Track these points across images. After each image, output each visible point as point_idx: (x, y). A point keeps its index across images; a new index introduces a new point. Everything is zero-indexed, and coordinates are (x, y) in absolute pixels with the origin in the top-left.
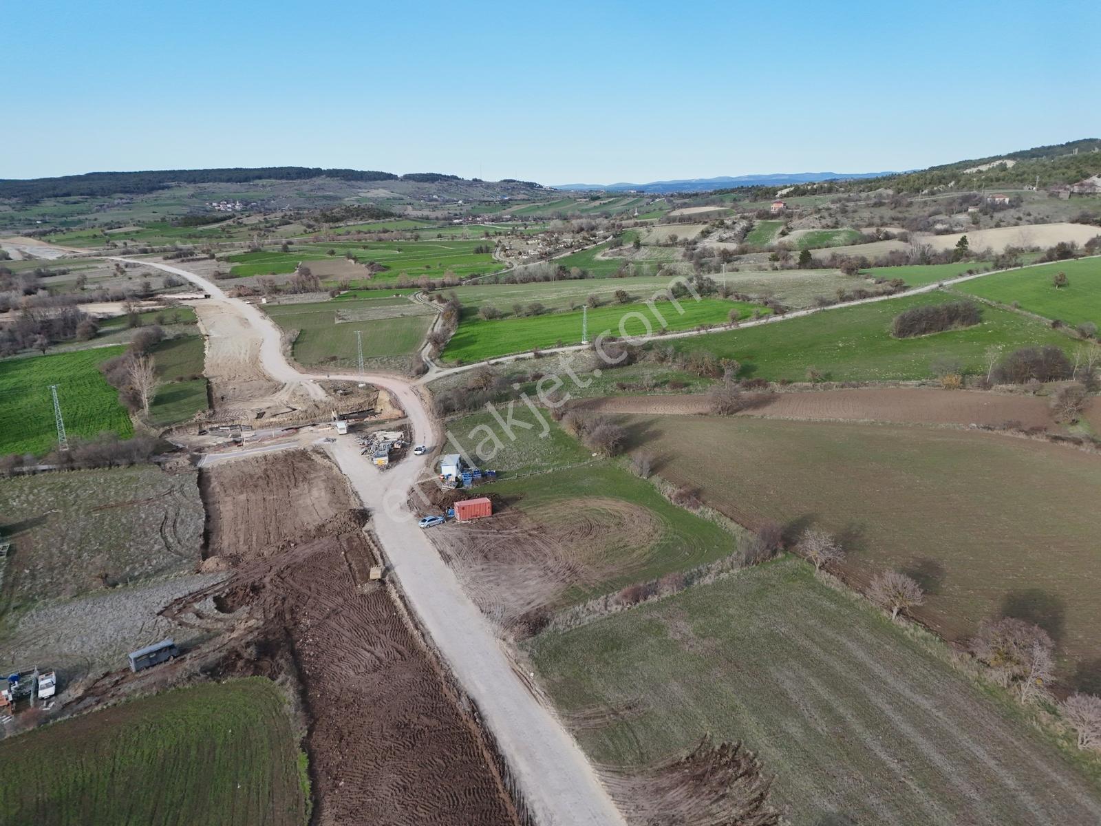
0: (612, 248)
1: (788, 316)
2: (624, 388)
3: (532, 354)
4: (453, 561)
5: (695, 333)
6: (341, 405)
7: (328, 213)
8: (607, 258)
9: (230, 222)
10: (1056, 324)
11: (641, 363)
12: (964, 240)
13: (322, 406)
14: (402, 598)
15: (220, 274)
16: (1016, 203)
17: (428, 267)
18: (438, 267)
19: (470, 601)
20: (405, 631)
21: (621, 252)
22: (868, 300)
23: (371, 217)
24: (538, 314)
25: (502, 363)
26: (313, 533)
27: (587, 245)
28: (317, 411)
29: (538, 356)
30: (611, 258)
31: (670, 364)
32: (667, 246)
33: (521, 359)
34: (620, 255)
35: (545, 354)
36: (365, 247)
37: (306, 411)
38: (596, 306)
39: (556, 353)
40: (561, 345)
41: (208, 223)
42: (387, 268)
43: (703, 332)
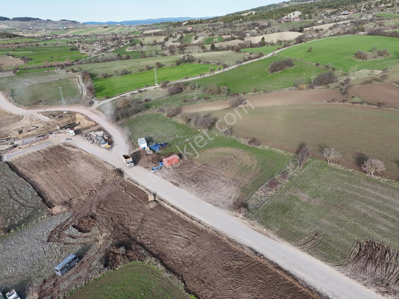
0: (131, 46)
1: (230, 68)
2: (186, 102)
3: (137, 91)
4: (180, 185)
5: (200, 77)
6: (60, 122)
8: (131, 50)
10: (317, 65)
11: (185, 91)
12: (263, 39)
13: (51, 124)
14: (173, 206)
16: (269, 25)
17: (52, 58)
18: (57, 57)
19: (205, 202)
20: (186, 222)
21: (136, 48)
22: (253, 61)
23: (7, 37)
24: (126, 74)
25: (126, 96)
26: (101, 184)
27: (120, 45)
28: (49, 127)
29: (140, 92)
30: (133, 51)
31: (197, 90)
32: (153, 45)
33: (133, 93)
34: (136, 49)
35: (143, 91)
36: (13, 51)
37: (44, 127)
38: (149, 69)
39: (147, 90)
40: (147, 86)
42: (31, 59)
43: (202, 77)
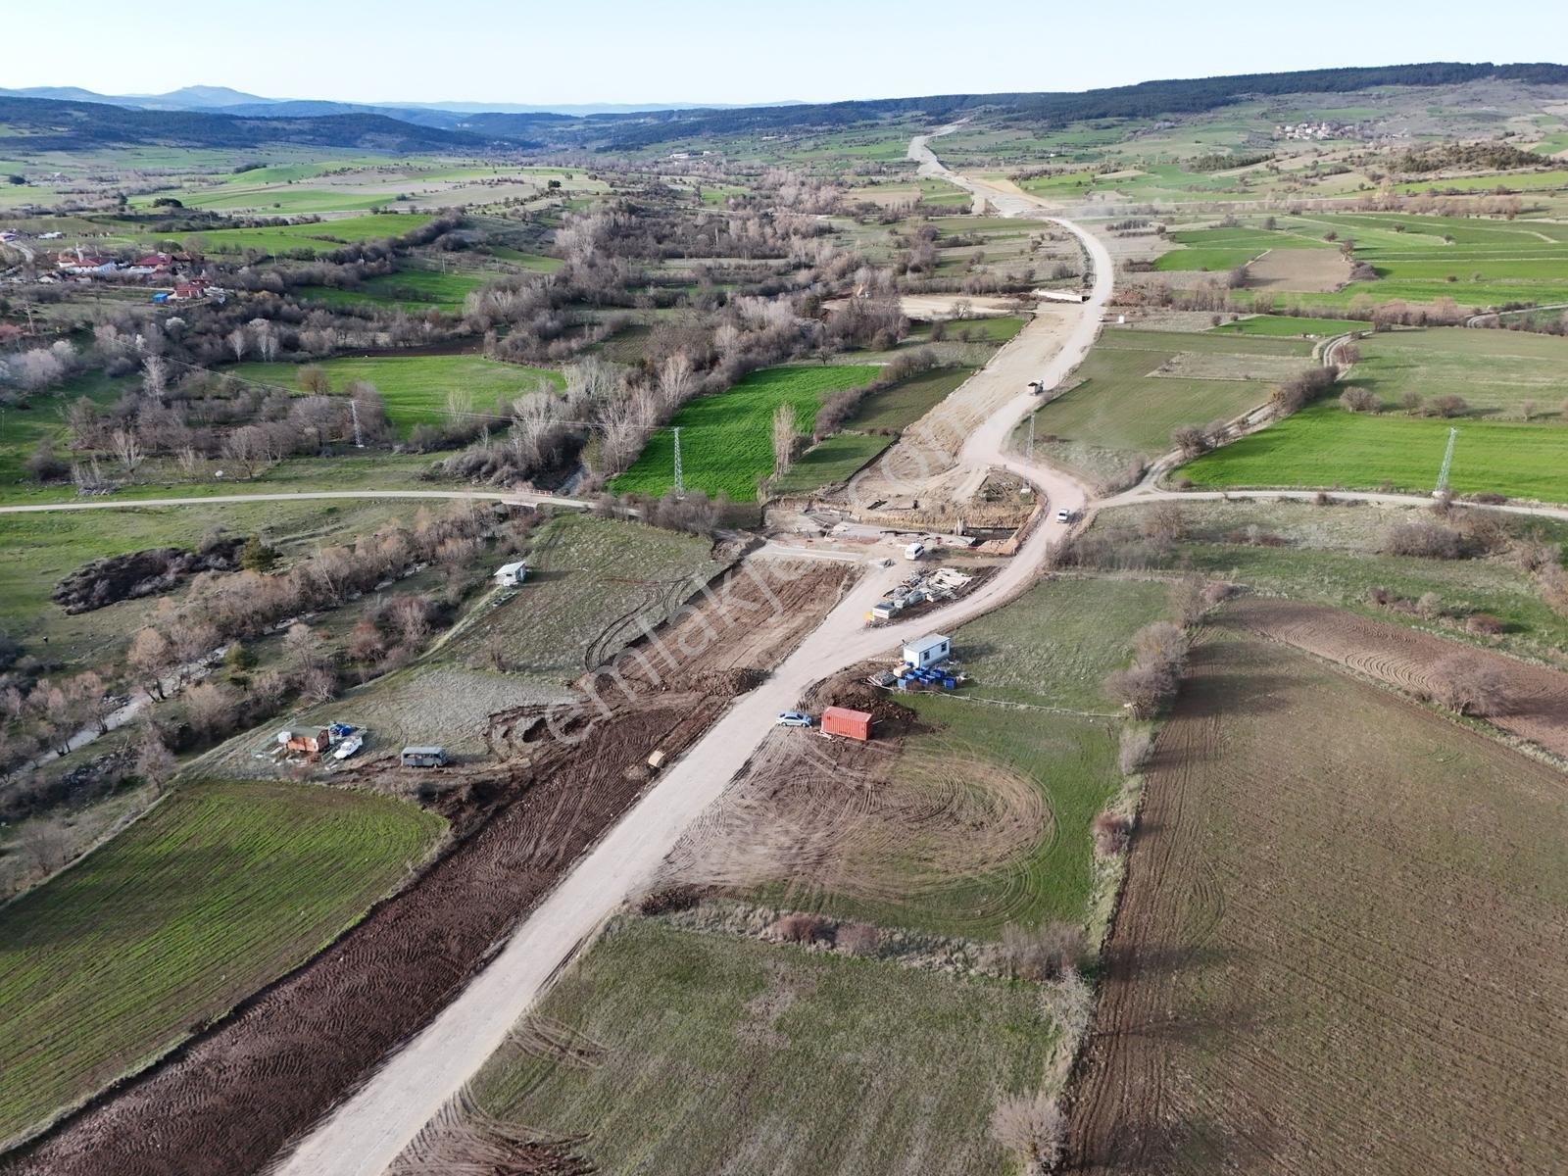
3: (1314, 495)
4: (741, 780)
6: (973, 514)
7: (1417, 156)
9: (1261, 167)
13: (949, 509)
14: (637, 799)
15: (1132, 263)
17: (1453, 279)
19: (676, 839)
20: (590, 839)
24: (1451, 416)
25: (1251, 500)
28: (939, 516)
29: (1324, 501)
33: (1292, 500)
35: (1342, 501)
37: (925, 513)
39: (1365, 502)
40: (1391, 488)
41: (1232, 167)
42: (1380, 273)
